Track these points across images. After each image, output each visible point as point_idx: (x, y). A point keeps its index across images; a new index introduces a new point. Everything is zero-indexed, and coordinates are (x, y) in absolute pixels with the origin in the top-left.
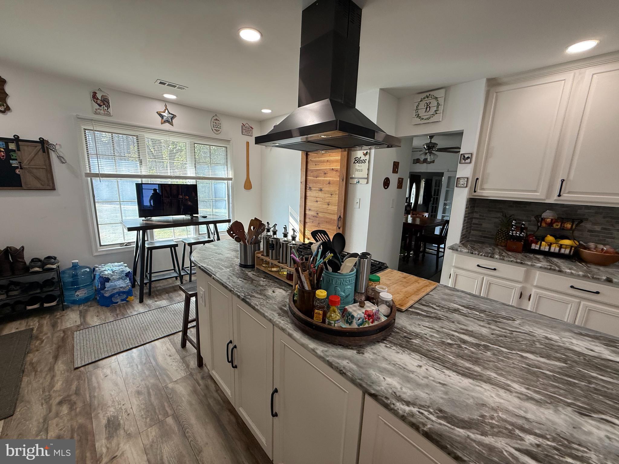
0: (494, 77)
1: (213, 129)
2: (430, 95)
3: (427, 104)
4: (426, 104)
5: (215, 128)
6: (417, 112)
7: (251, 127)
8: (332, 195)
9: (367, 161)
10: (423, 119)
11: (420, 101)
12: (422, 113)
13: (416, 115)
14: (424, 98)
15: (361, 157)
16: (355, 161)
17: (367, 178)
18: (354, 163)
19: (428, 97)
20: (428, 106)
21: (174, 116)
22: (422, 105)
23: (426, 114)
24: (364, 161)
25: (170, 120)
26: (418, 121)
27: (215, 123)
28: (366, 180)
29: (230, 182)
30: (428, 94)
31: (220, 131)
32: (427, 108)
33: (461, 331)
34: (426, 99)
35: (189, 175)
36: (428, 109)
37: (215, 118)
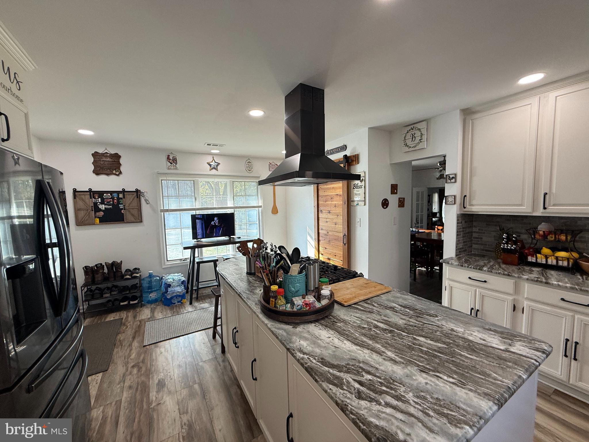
0: (466, 108)
1: (247, 169)
2: (414, 127)
3: (413, 135)
4: (412, 135)
5: (248, 169)
6: (405, 141)
7: (276, 165)
8: (338, 216)
9: (363, 187)
10: (410, 147)
11: (407, 133)
12: (409, 142)
13: (404, 145)
14: (410, 130)
15: (358, 184)
16: (354, 186)
17: (365, 201)
18: (354, 188)
19: (412, 129)
20: (413, 137)
21: (218, 164)
22: (409, 136)
23: (413, 143)
24: (361, 187)
25: (216, 167)
26: (407, 149)
27: (248, 165)
28: (364, 203)
29: (260, 209)
30: (412, 126)
31: (252, 171)
32: (412, 138)
33: (382, 321)
34: (412, 131)
35: (229, 206)
36: (414, 138)
37: (248, 161)
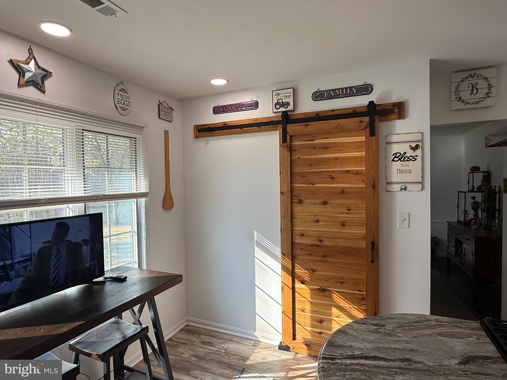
1: (118, 105)
2: (475, 74)
3: (472, 85)
4: (470, 85)
5: (121, 106)
6: (458, 94)
7: (171, 108)
8: (349, 210)
9: (419, 159)
10: (468, 103)
11: (462, 81)
12: (465, 95)
13: (456, 98)
14: (467, 78)
15: (406, 153)
16: (395, 157)
17: (422, 183)
18: (393, 160)
19: (472, 77)
20: (474, 88)
21: (47, 75)
22: (465, 86)
23: (472, 96)
24: (414, 159)
26: (461, 105)
27: (121, 95)
28: (420, 186)
30: (472, 73)
31: (128, 111)
32: (472, 90)
34: (470, 79)
36: (475, 91)
37: (120, 87)
